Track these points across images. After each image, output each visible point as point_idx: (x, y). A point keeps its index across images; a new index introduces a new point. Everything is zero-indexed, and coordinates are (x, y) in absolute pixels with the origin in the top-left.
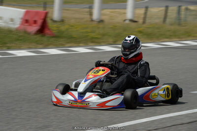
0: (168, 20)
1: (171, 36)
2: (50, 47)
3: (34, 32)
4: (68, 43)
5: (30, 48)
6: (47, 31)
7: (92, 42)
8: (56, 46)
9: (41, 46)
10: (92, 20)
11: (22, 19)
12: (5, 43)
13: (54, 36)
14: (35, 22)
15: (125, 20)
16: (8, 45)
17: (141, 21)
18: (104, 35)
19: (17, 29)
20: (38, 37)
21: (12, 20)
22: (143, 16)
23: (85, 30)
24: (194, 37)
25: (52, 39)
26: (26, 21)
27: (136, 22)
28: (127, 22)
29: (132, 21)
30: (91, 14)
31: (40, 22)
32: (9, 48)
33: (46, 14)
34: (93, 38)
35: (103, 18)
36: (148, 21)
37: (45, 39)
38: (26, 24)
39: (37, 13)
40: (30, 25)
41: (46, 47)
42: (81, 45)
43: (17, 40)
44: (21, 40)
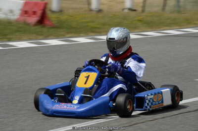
0: (167, 8)
1: (171, 24)
2: (50, 37)
3: (33, 23)
4: (68, 33)
5: (30, 39)
6: (47, 22)
7: (93, 32)
8: (57, 37)
9: (41, 37)
10: (91, 10)
11: (21, 10)
12: (6, 35)
13: (54, 27)
14: (34, 13)
15: (124, 9)
16: (8, 36)
17: (140, 9)
18: (104, 24)
19: (17, 21)
20: (38, 28)
21: (11, 11)
22: (141, 5)
23: (84, 20)
24: (194, 24)
25: (53, 30)
26: (25, 12)
27: (135, 10)
28: (126, 11)
29: (131, 10)
30: (89, 4)
31: (39, 13)
32: (10, 40)
33: (46, 4)
34: (93, 28)
35: (102, 7)
36: (147, 9)
37: (45, 30)
38: (26, 15)
39: (36, 4)
40: (30, 16)
41: (46, 38)
42: (82, 35)
43: (17, 31)
44: (21, 31)
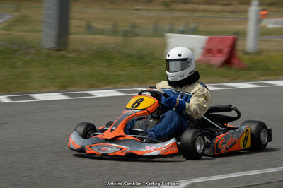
11: (203, 48)
14: (220, 51)
25: (242, 72)
26: (208, 51)
37: (232, 72)
38: (209, 55)
40: (213, 56)
41: (234, 80)
42: (280, 77)
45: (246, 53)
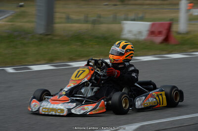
11: (148, 31)
14: (160, 33)
21: (140, 33)
25: (176, 47)
26: (152, 33)
40: (156, 36)
41: (170, 53)
44: (147, 48)
45: (179, 33)
